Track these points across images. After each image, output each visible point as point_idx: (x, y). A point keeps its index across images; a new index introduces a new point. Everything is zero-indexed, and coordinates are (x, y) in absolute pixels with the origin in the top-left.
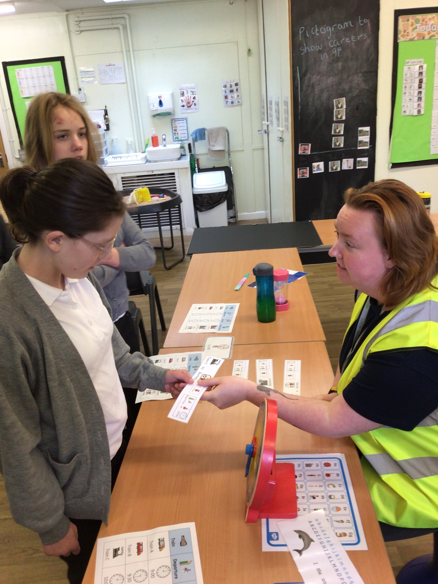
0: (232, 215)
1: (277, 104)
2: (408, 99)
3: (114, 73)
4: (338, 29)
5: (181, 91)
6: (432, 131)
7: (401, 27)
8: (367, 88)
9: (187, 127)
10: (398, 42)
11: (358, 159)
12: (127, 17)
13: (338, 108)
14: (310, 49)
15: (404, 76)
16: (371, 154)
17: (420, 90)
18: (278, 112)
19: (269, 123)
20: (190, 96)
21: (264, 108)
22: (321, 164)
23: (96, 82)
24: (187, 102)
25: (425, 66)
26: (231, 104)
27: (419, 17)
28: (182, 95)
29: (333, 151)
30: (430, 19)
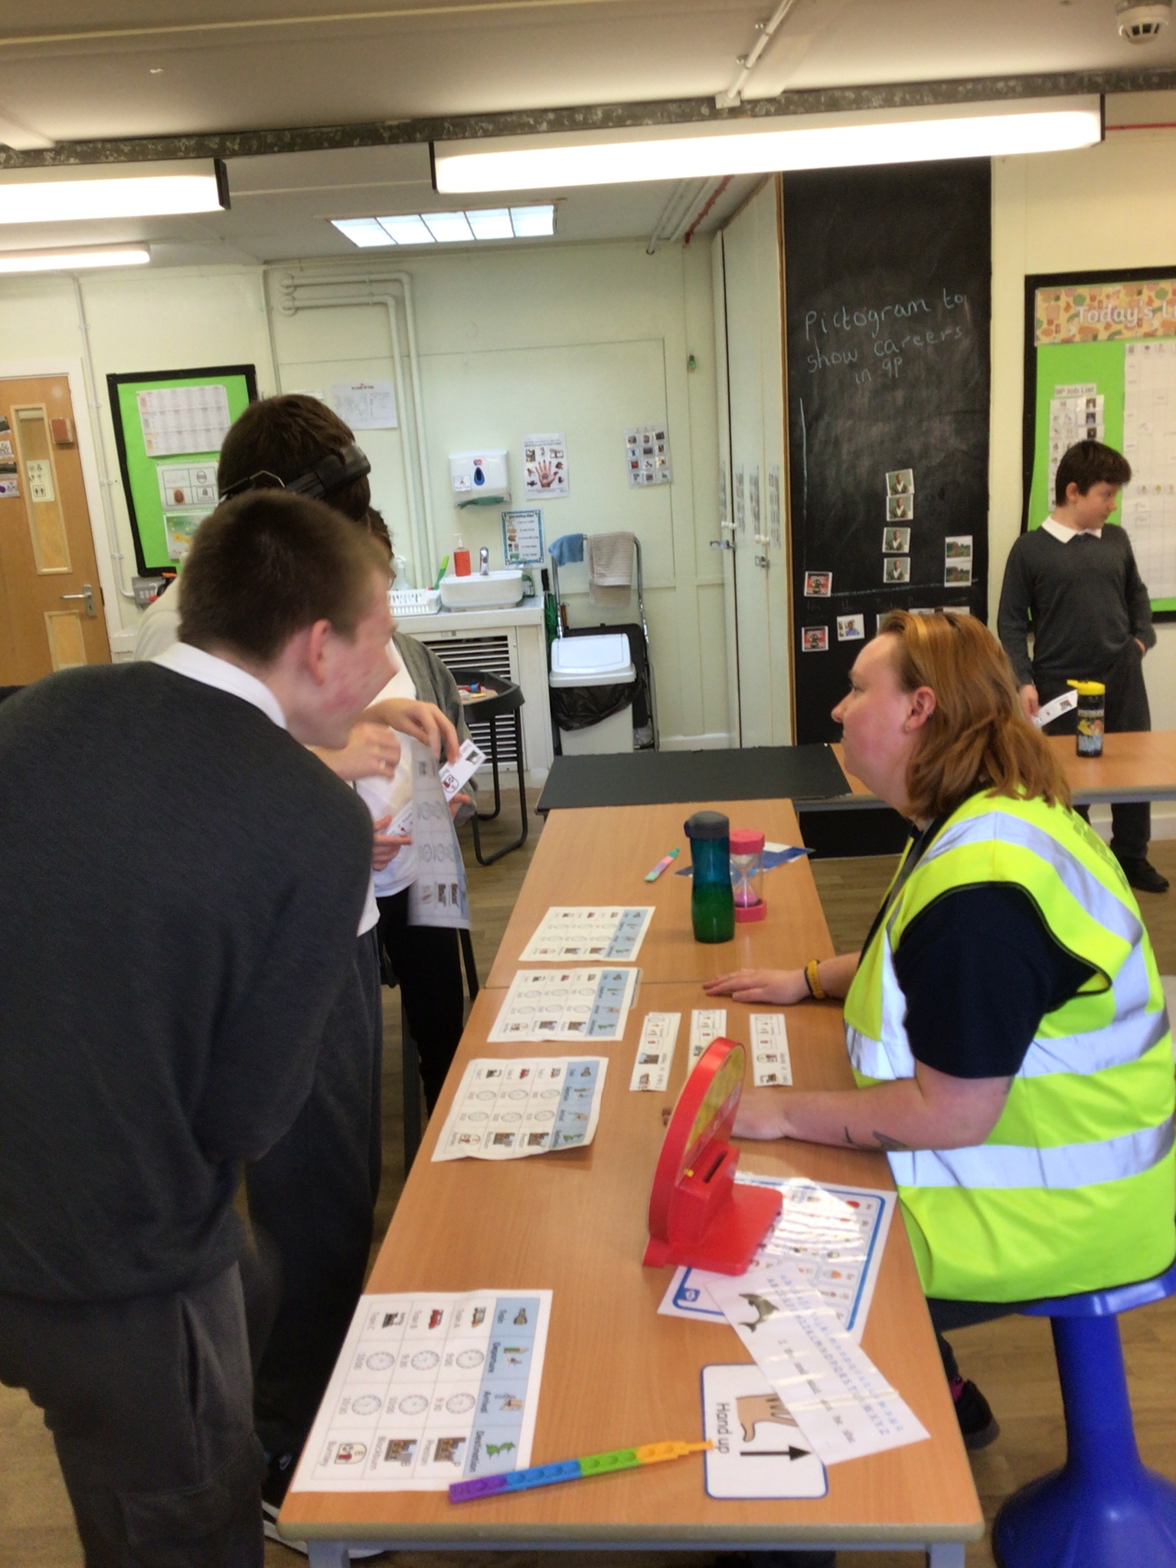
0: (645, 741)
1: (755, 482)
3: (370, 403)
4: (896, 316)
5: (528, 448)
7: (1040, 313)
8: (964, 448)
9: (540, 531)
10: (1036, 345)
12: (405, 279)
13: (895, 491)
14: (830, 360)
15: (1052, 422)
16: (979, 597)
18: (756, 500)
19: (735, 525)
20: (549, 459)
21: (724, 490)
22: (858, 620)
24: (541, 474)
25: (1100, 400)
26: (647, 480)
27: (1084, 290)
28: (529, 459)
29: (885, 590)
30: (1108, 297)
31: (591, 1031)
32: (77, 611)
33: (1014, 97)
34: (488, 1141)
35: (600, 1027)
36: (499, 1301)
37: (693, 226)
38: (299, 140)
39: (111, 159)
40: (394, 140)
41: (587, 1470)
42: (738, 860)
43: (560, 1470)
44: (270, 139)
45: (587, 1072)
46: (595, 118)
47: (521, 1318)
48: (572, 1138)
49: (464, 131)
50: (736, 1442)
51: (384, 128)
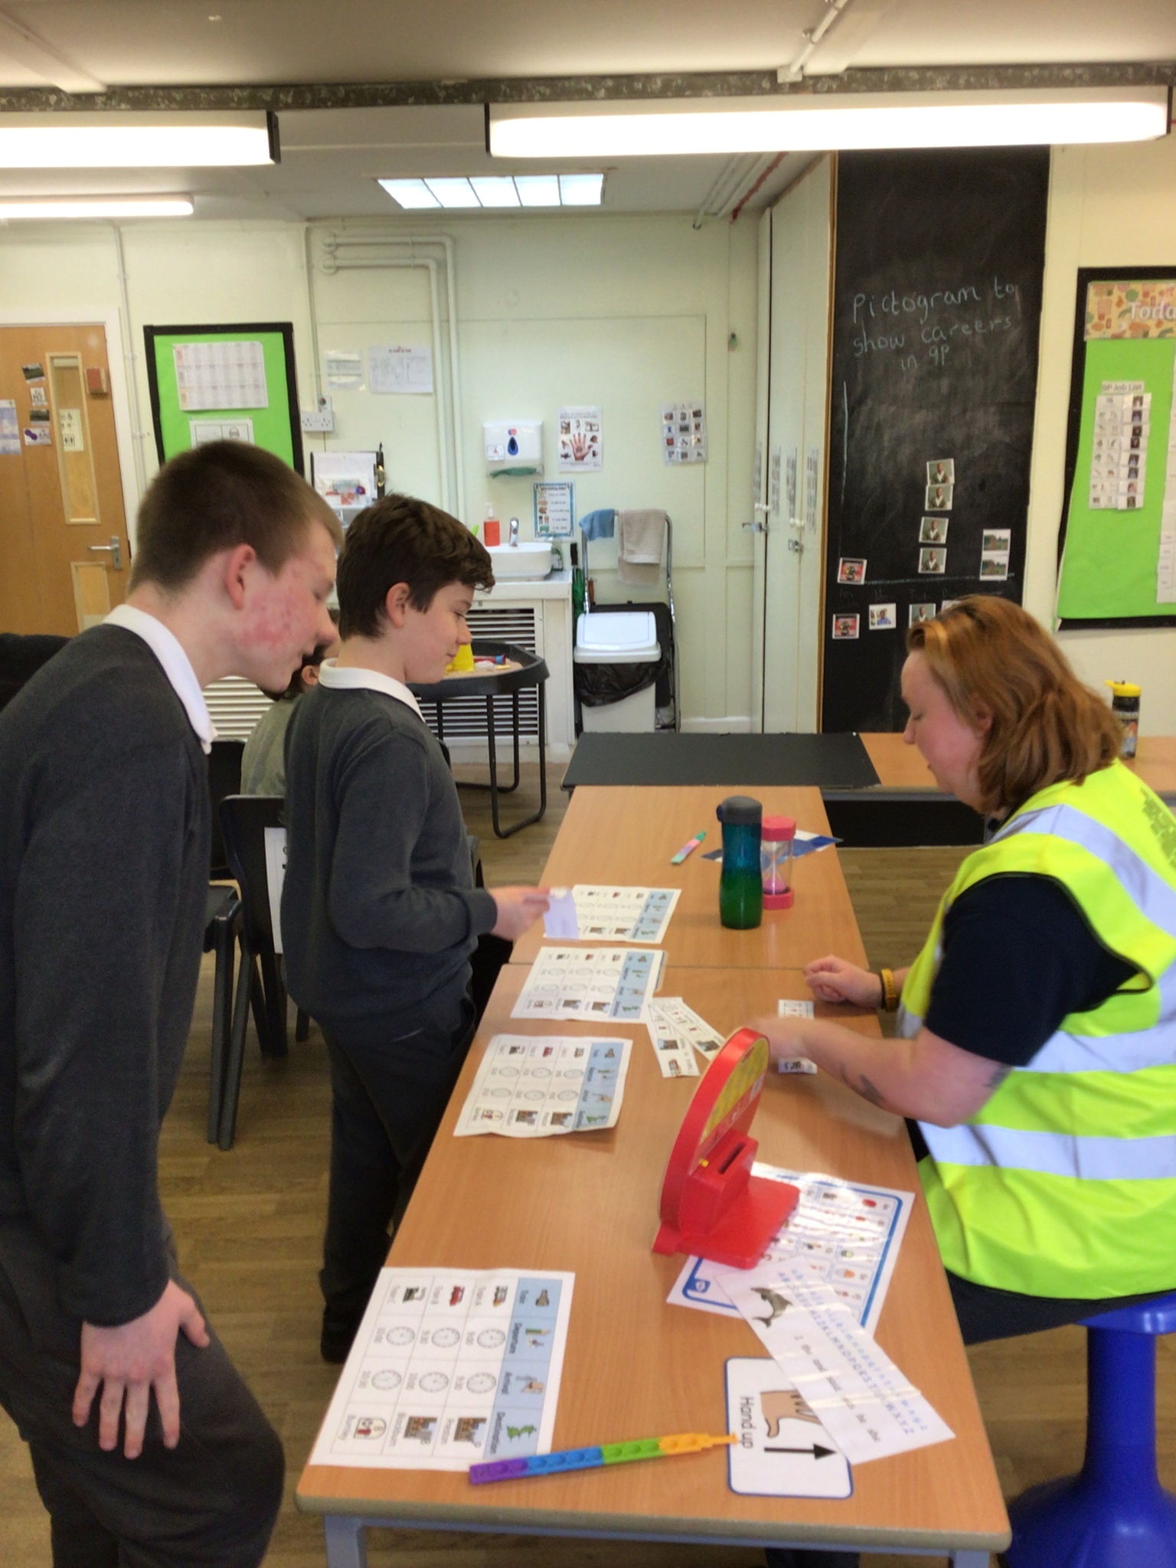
0: (667, 721)
1: (793, 465)
2: (1105, 472)
3: (408, 367)
4: (945, 303)
5: (563, 420)
6: (1162, 548)
7: (1092, 307)
8: (1007, 440)
9: (571, 505)
10: (1085, 339)
13: (935, 481)
14: (876, 344)
15: (1097, 419)
16: (1013, 592)
17: (1135, 452)
18: (792, 483)
19: (769, 507)
20: (584, 432)
21: (760, 471)
22: (891, 610)
23: (363, 388)
24: (575, 446)
25: (1147, 398)
26: (682, 457)
27: (1137, 286)
28: (564, 431)
29: (920, 580)
30: (1161, 293)
31: (615, 1013)
32: (103, 563)
33: (1081, 85)
34: (510, 1118)
35: (625, 1009)
36: (521, 1281)
37: (742, 202)
38: (352, 96)
39: (163, 106)
40: (449, 100)
41: (609, 1458)
42: (769, 847)
43: (582, 1457)
44: (324, 93)
45: (610, 1054)
46: (654, 87)
47: (543, 1300)
48: (595, 1119)
49: (520, 93)
50: (760, 1436)
51: (439, 87)
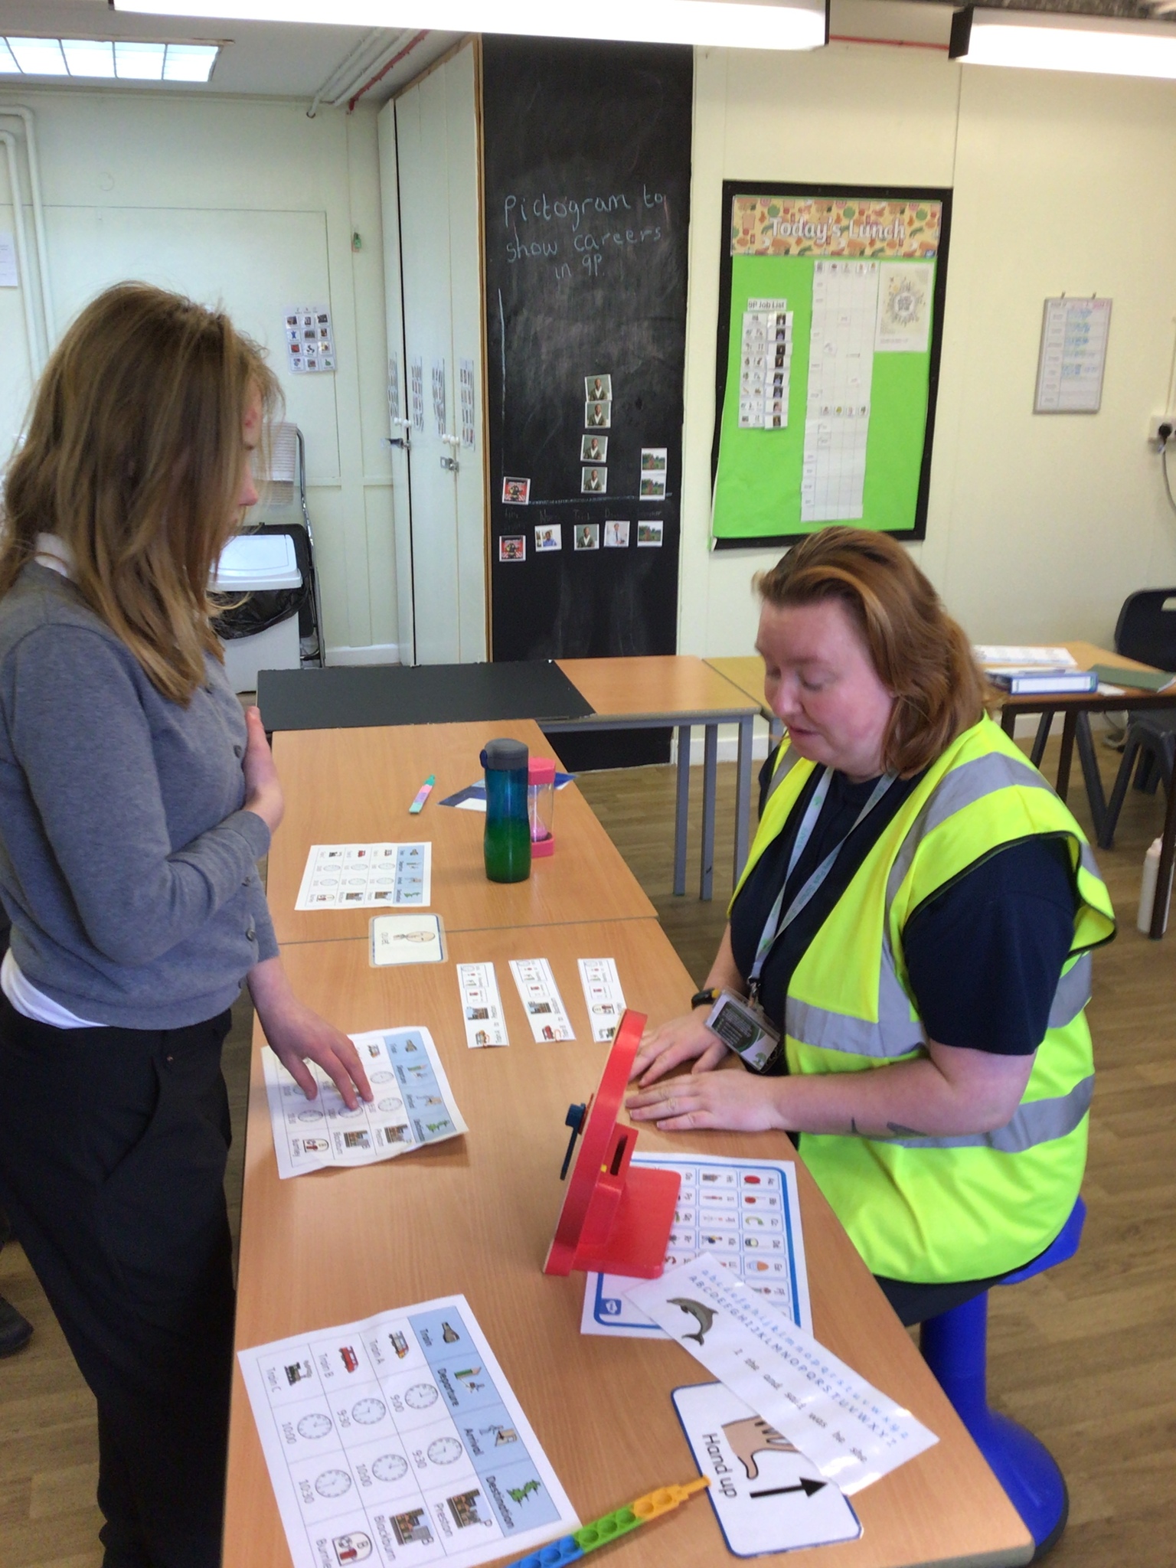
0: (309, 652)
1: (439, 376)
2: (752, 391)
4: (596, 210)
6: (806, 467)
7: (737, 221)
8: (661, 356)
10: (730, 255)
11: (641, 524)
12: (27, 116)
13: (594, 397)
14: (529, 251)
15: (744, 335)
16: (670, 512)
17: (780, 371)
18: (440, 395)
19: (411, 422)
21: (396, 384)
22: (556, 530)
25: (790, 316)
26: (309, 366)
27: (778, 202)
29: (583, 500)
30: (800, 211)
37: (362, 91)
45: (412, 1046)
48: (437, 1127)
50: (741, 1482)
